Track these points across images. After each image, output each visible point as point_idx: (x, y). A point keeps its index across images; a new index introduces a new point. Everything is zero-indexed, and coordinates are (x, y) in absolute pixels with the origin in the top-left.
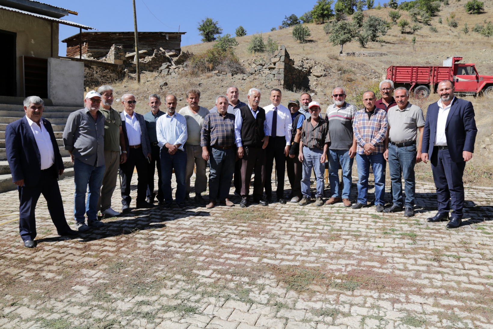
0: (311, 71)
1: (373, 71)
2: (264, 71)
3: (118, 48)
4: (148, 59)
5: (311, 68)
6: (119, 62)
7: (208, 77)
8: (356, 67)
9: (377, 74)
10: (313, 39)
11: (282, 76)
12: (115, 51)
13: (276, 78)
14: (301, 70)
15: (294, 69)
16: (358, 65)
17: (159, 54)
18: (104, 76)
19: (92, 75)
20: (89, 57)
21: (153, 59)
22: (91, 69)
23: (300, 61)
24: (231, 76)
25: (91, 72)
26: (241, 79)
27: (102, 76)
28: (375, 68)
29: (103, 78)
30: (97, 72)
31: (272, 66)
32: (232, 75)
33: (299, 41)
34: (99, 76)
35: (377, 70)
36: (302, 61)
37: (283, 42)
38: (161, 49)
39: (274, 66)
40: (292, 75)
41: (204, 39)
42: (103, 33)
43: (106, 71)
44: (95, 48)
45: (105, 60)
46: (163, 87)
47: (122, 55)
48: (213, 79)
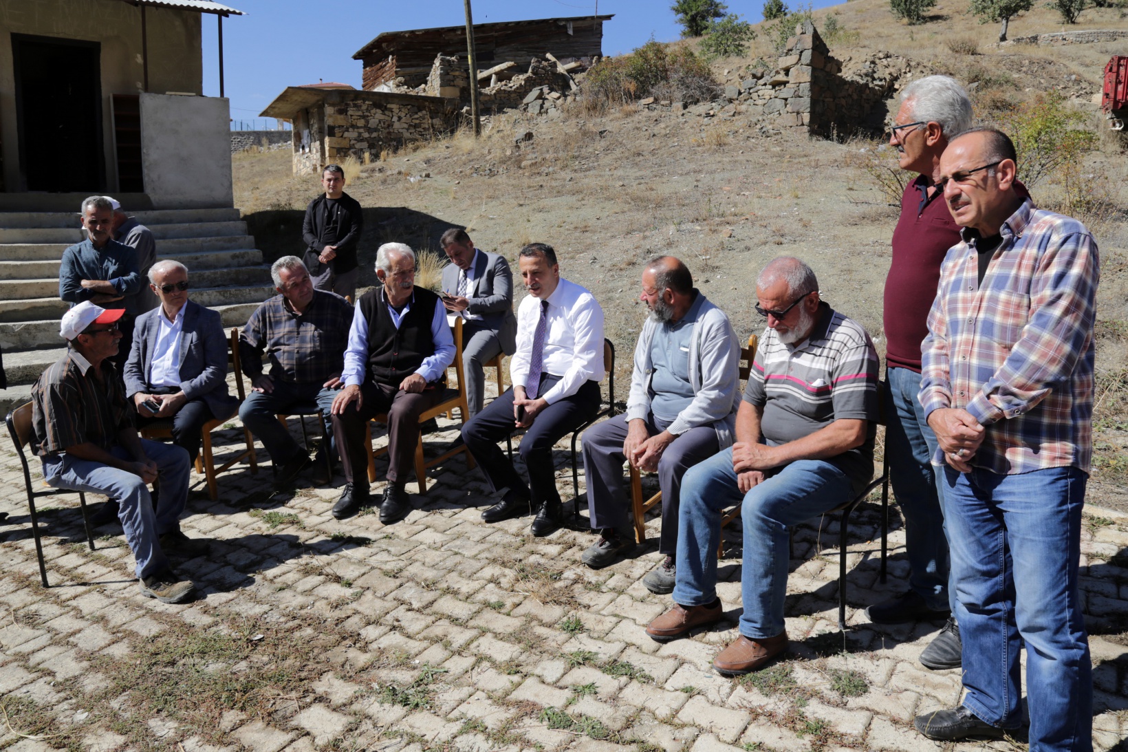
0: (896, 86)
1: (1073, 77)
2: (760, 93)
3: (449, 61)
4: (518, 80)
5: (896, 79)
6: (451, 93)
7: (628, 114)
8: (1024, 69)
9: (1084, 85)
10: (944, 13)
11: (806, 101)
12: (441, 69)
13: (789, 108)
14: (866, 85)
15: (843, 81)
16: (1031, 63)
17: (543, 68)
18: (415, 126)
19: (390, 125)
20: (398, 86)
21: (527, 80)
22: (387, 113)
23: (868, 63)
24: (681, 108)
25: (387, 118)
26: (704, 115)
27: (410, 125)
28: (1081, 70)
29: (413, 131)
30: (400, 118)
31: (781, 77)
32: (685, 107)
33: (906, 20)
34: (406, 126)
35: (1087, 76)
36: (873, 62)
37: (868, 24)
38: (549, 56)
39: (785, 79)
40: (834, 98)
41: (687, 30)
42: (427, 32)
43: (420, 114)
44: (412, 66)
45: (424, 91)
46: (522, 145)
47: (457, 77)
48: (636, 118)
